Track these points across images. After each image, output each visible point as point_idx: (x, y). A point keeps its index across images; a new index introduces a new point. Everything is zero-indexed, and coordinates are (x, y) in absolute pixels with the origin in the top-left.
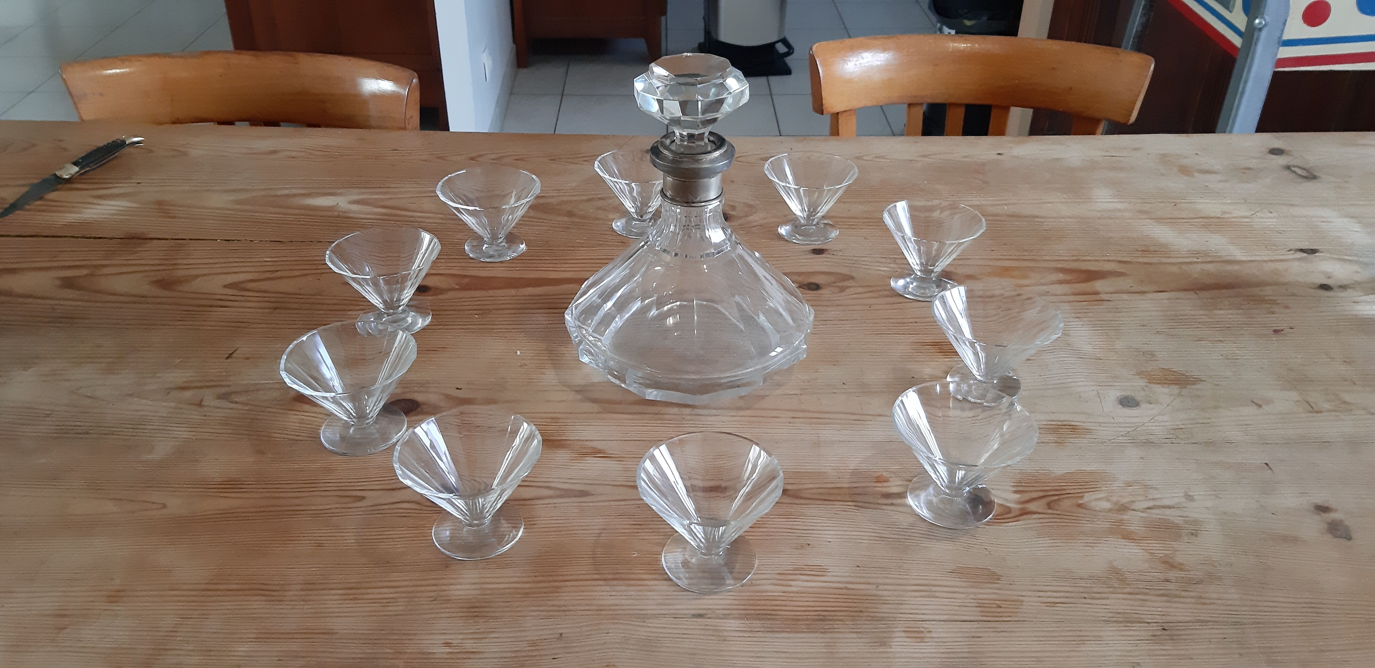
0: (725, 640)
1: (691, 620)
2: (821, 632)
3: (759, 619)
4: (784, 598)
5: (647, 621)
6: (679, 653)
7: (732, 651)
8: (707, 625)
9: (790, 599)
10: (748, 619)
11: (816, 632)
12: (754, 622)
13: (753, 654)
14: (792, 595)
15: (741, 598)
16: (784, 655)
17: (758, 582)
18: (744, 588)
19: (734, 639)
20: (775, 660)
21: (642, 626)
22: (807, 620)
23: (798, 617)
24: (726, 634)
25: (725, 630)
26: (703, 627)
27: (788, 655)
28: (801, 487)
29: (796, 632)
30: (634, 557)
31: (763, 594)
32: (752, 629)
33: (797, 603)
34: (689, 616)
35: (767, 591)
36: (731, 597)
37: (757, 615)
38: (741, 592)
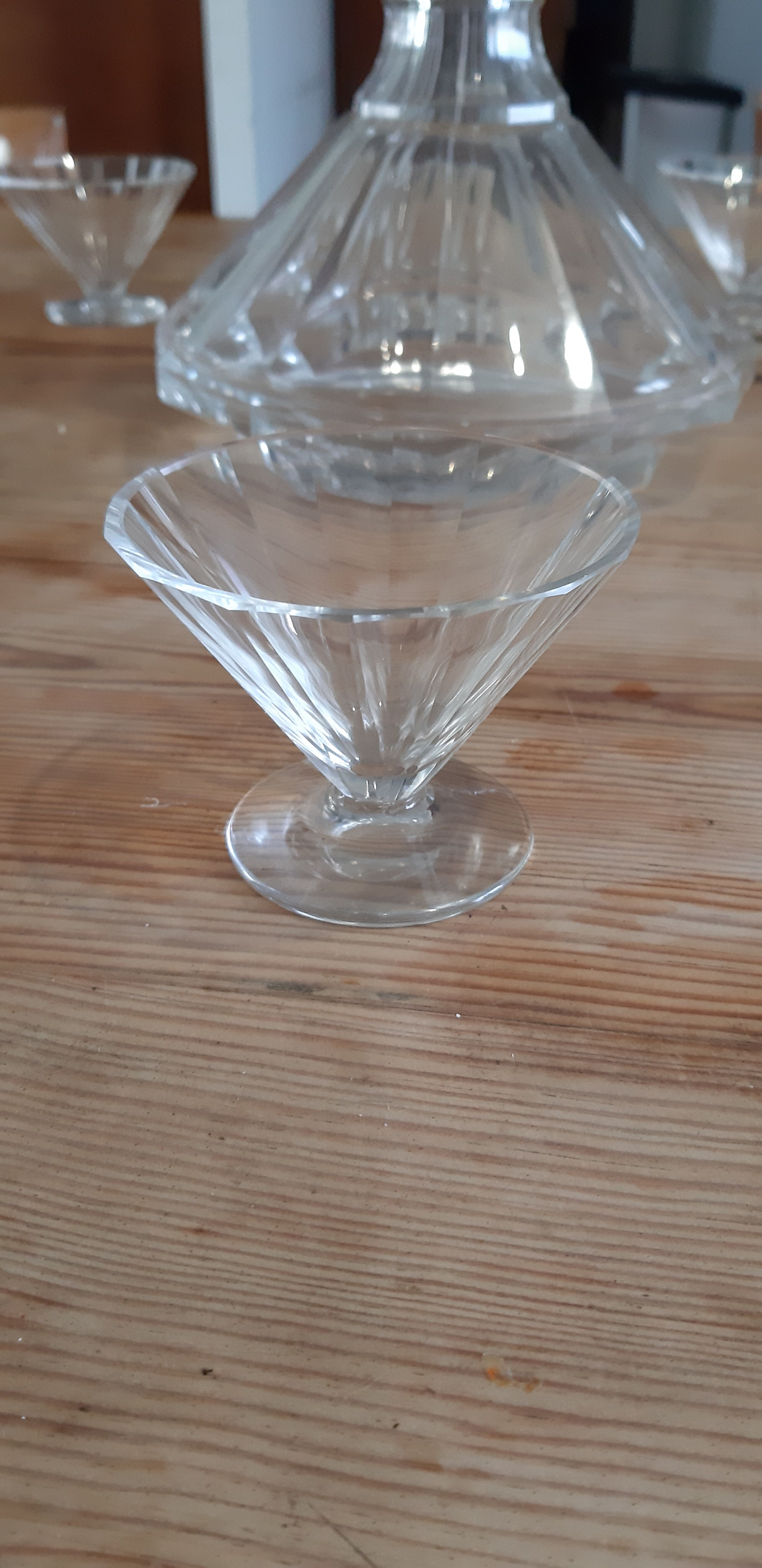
0: (364, 1081)
1: (263, 999)
2: (744, 1091)
3: (508, 1021)
4: (609, 964)
5: (106, 988)
6: (175, 1109)
7: (381, 1122)
8: (313, 1023)
9: (633, 967)
10: (467, 1016)
11: (719, 1087)
12: (490, 1028)
13: (462, 1145)
14: (638, 955)
15: (456, 948)
16: (585, 1162)
17: (524, 908)
18: (475, 919)
19: (401, 1078)
20: (545, 1175)
21: (82, 1004)
22: (692, 1041)
23: (657, 1030)
24: (373, 1057)
25: (374, 1046)
26: (298, 1028)
27: (601, 1164)
28: (694, 689)
29: (644, 1080)
30: (148, 811)
31: (539, 944)
32: (477, 1053)
33: (656, 984)
34: (261, 987)
35: (550, 936)
36: (422, 944)
37: (504, 1005)
38: (461, 931)
